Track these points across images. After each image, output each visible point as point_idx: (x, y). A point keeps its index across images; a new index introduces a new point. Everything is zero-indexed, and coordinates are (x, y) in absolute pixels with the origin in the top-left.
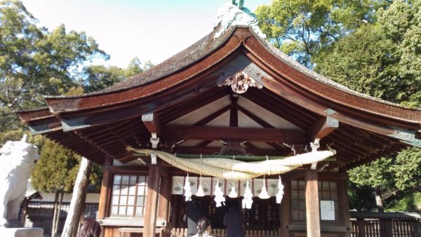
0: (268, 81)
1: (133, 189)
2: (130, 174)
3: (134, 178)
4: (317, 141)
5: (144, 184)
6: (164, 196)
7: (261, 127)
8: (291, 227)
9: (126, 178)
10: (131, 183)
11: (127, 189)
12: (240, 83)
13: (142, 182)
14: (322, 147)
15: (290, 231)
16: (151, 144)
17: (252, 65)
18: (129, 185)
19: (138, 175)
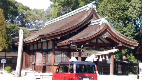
0: (110, 36)
1: (60, 55)
2: (59, 51)
3: (60, 52)
4: (115, 47)
5: (63, 54)
6: (69, 57)
7: (102, 42)
8: (101, 65)
9: (58, 52)
10: (60, 53)
11: (59, 55)
12: (105, 36)
13: (63, 53)
14: (116, 48)
15: (100, 67)
16: (81, 47)
17: (107, 32)
18: (59, 54)
19: (61, 51)
